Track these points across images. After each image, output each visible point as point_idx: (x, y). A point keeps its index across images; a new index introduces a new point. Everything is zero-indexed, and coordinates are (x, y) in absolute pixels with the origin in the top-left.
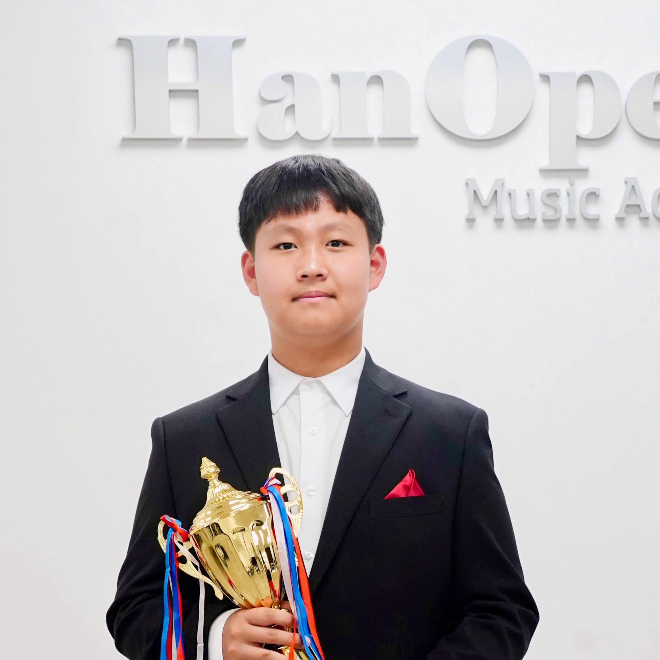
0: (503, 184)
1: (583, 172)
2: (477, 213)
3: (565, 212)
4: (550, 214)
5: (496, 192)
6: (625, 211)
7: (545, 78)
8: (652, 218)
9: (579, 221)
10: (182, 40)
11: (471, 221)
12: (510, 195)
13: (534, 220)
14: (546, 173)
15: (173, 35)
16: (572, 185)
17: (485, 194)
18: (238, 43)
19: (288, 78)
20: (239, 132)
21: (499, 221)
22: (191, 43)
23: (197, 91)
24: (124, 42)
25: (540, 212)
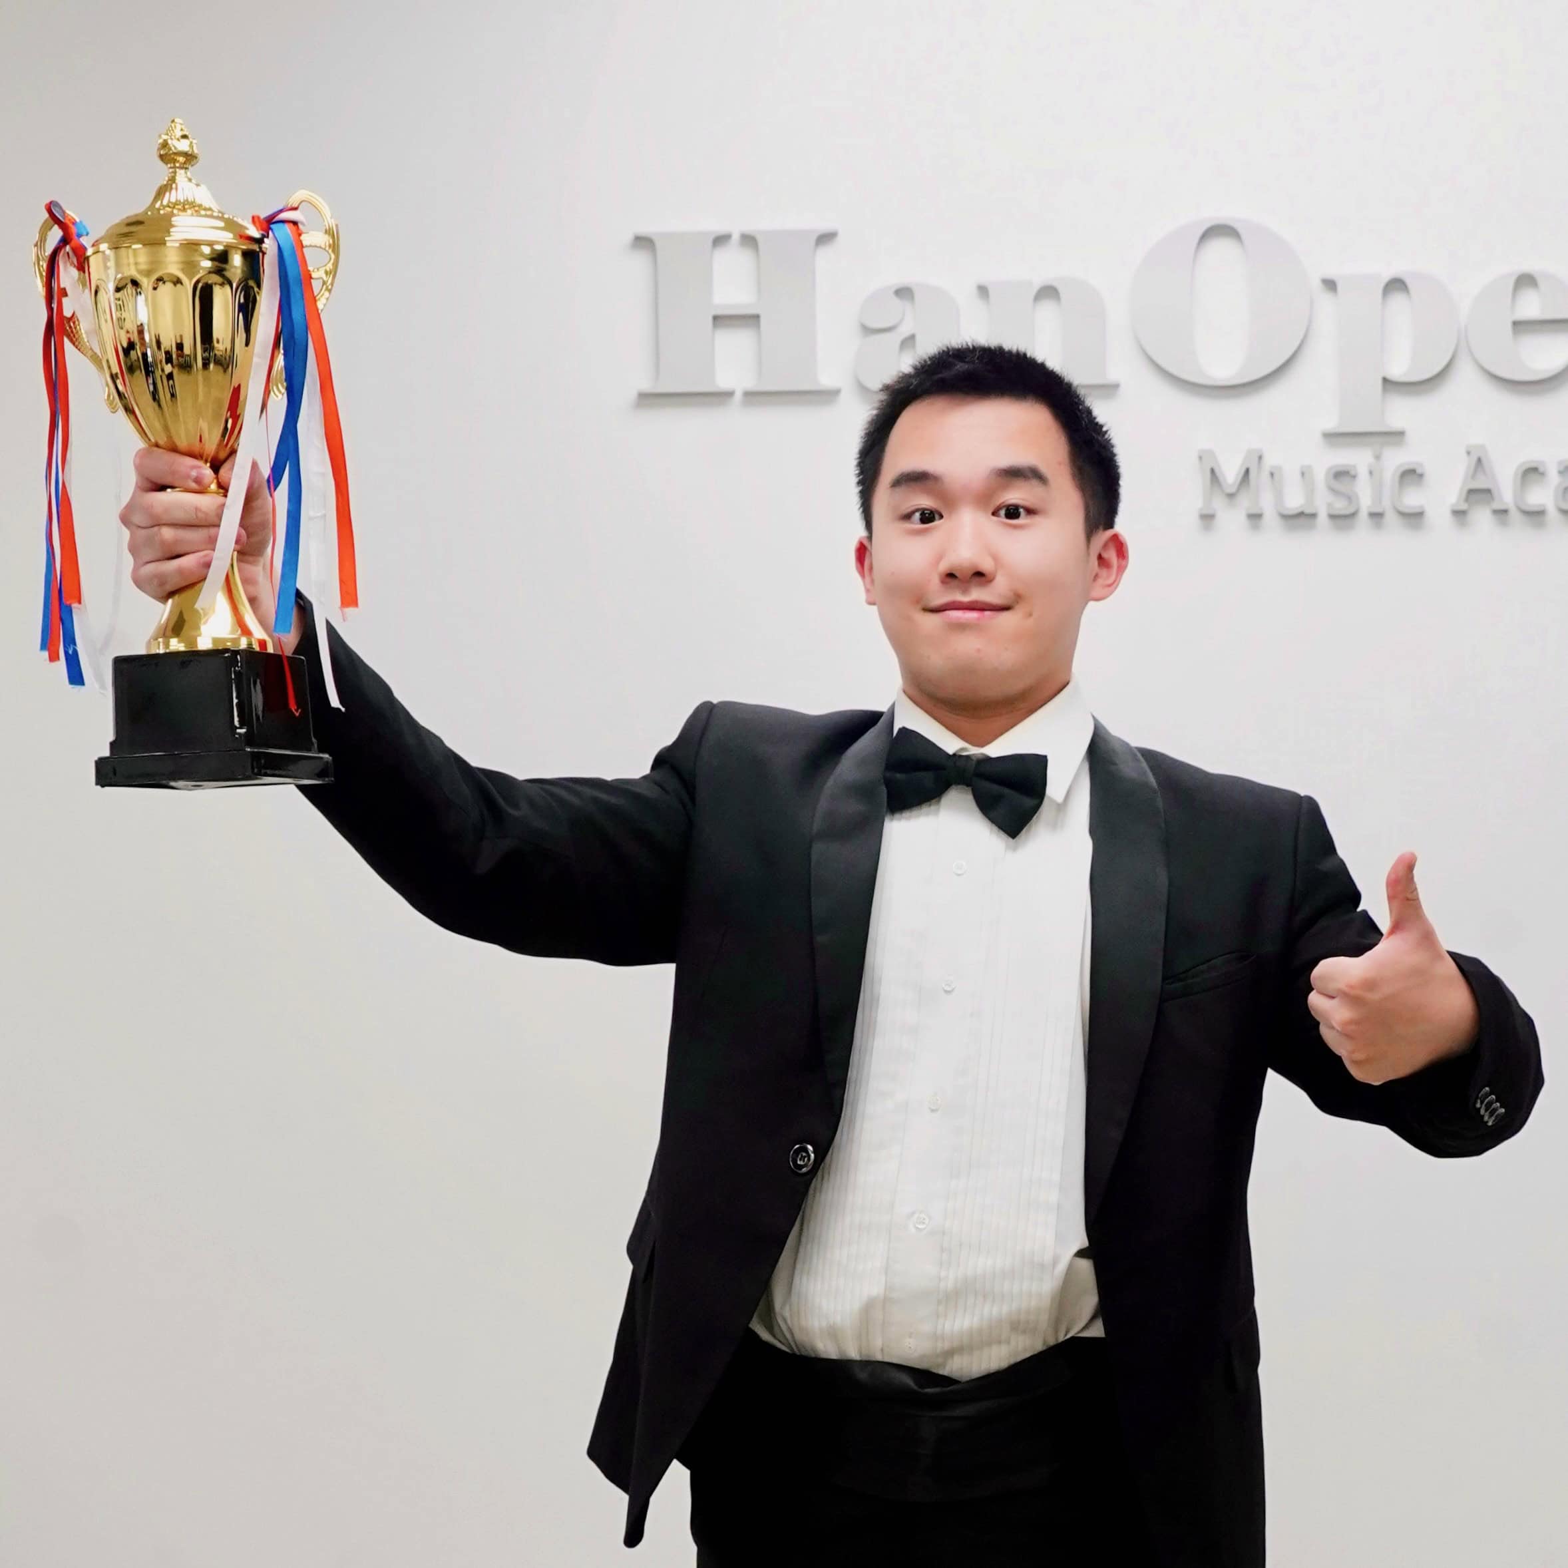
0: (1260, 458)
1: (1396, 436)
2: (1219, 504)
3: (1366, 502)
4: (1340, 506)
5: (1247, 471)
6: (1467, 500)
7: (1330, 285)
8: (1514, 512)
9: (1391, 518)
10: (736, 237)
11: (1207, 518)
12: (1272, 474)
13: (1313, 516)
14: (1334, 438)
15: (720, 228)
16: (1378, 457)
17: (1230, 474)
18: (826, 238)
19: (904, 293)
20: (826, 380)
21: (1255, 518)
22: (749, 240)
23: (756, 317)
24: (643, 242)
25: (1323, 503)
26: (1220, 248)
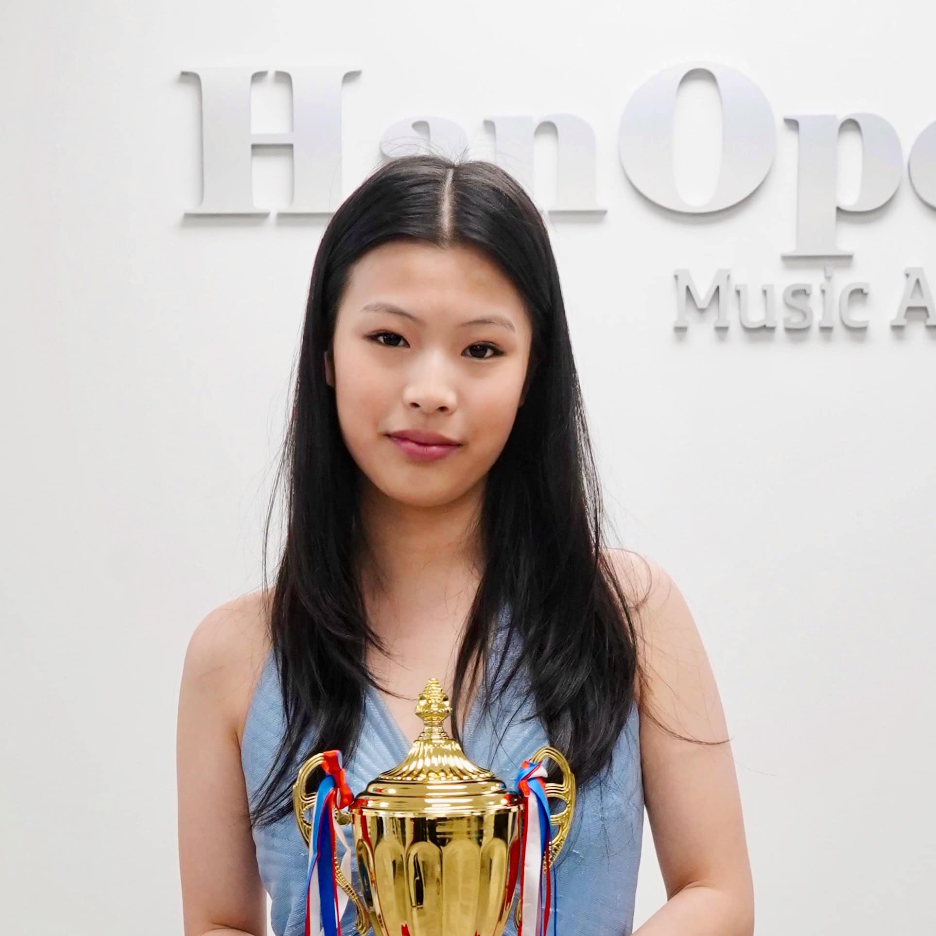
0: (729, 276)
1: (845, 259)
2: (691, 319)
3: (817, 318)
4: (796, 321)
5: (718, 288)
6: (906, 317)
7: (793, 124)
9: (839, 330)
10: (271, 74)
11: (681, 330)
12: (738, 292)
13: (772, 329)
14: (791, 260)
15: (259, 66)
16: (828, 278)
17: (703, 294)
18: (351, 77)
19: (421, 126)
21: (722, 330)
22: (284, 78)
23: (291, 146)
24: (190, 78)
25: (780, 318)
26: (699, 89)
